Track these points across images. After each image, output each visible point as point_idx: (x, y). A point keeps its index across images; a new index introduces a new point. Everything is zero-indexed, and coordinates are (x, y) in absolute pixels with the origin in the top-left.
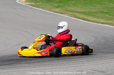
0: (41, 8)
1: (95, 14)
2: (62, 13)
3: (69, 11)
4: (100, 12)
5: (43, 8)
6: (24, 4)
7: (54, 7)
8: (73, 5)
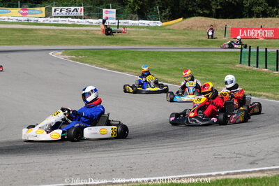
0: (88, 63)
1: (170, 72)
2: (122, 71)
3: (129, 67)
4: (174, 69)
5: (92, 64)
6: (62, 57)
7: (105, 61)
8: (131, 58)
